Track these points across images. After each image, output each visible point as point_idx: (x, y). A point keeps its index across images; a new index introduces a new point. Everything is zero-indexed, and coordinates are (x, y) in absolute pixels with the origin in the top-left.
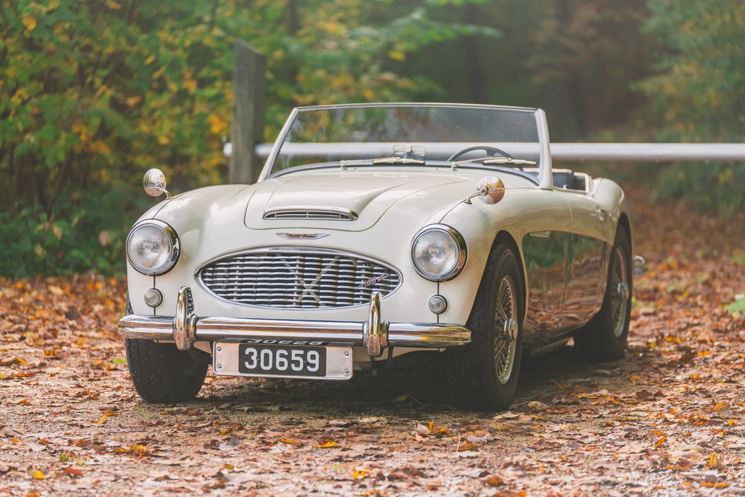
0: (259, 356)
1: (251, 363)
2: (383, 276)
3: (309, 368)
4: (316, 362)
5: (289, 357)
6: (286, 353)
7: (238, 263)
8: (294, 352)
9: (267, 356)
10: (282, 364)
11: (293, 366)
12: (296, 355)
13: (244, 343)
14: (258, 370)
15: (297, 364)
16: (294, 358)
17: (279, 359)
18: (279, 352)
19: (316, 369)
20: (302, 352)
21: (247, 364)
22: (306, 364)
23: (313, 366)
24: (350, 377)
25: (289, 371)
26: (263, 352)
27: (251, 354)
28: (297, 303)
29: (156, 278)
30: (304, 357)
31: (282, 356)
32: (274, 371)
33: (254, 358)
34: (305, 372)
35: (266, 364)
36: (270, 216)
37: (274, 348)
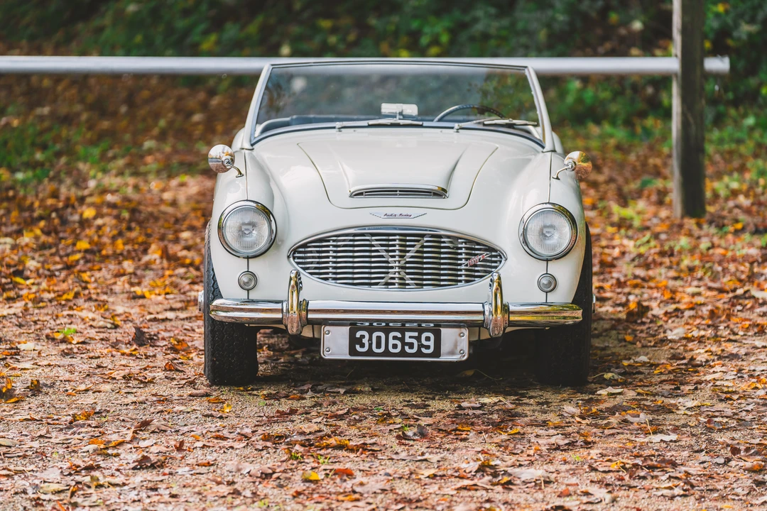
0: (370, 339)
1: (362, 345)
2: (485, 255)
3: (424, 350)
4: (431, 343)
5: (402, 340)
6: (399, 335)
7: (331, 243)
8: (408, 334)
9: (379, 338)
10: (395, 346)
11: (407, 348)
12: (410, 337)
13: (354, 326)
14: (370, 352)
15: (411, 345)
16: (407, 340)
17: (391, 342)
18: (392, 335)
19: (431, 351)
20: (416, 334)
21: (358, 347)
22: (421, 346)
23: (428, 347)
24: (466, 357)
25: (403, 353)
26: (375, 335)
27: (363, 336)
28: (400, 284)
29: (250, 260)
30: (418, 338)
31: (395, 338)
32: (387, 353)
33: (365, 341)
34: (419, 353)
35: (379, 346)
36: (359, 194)
37: (387, 330)
